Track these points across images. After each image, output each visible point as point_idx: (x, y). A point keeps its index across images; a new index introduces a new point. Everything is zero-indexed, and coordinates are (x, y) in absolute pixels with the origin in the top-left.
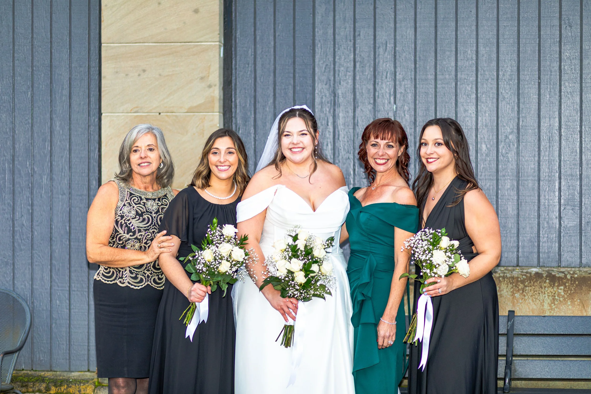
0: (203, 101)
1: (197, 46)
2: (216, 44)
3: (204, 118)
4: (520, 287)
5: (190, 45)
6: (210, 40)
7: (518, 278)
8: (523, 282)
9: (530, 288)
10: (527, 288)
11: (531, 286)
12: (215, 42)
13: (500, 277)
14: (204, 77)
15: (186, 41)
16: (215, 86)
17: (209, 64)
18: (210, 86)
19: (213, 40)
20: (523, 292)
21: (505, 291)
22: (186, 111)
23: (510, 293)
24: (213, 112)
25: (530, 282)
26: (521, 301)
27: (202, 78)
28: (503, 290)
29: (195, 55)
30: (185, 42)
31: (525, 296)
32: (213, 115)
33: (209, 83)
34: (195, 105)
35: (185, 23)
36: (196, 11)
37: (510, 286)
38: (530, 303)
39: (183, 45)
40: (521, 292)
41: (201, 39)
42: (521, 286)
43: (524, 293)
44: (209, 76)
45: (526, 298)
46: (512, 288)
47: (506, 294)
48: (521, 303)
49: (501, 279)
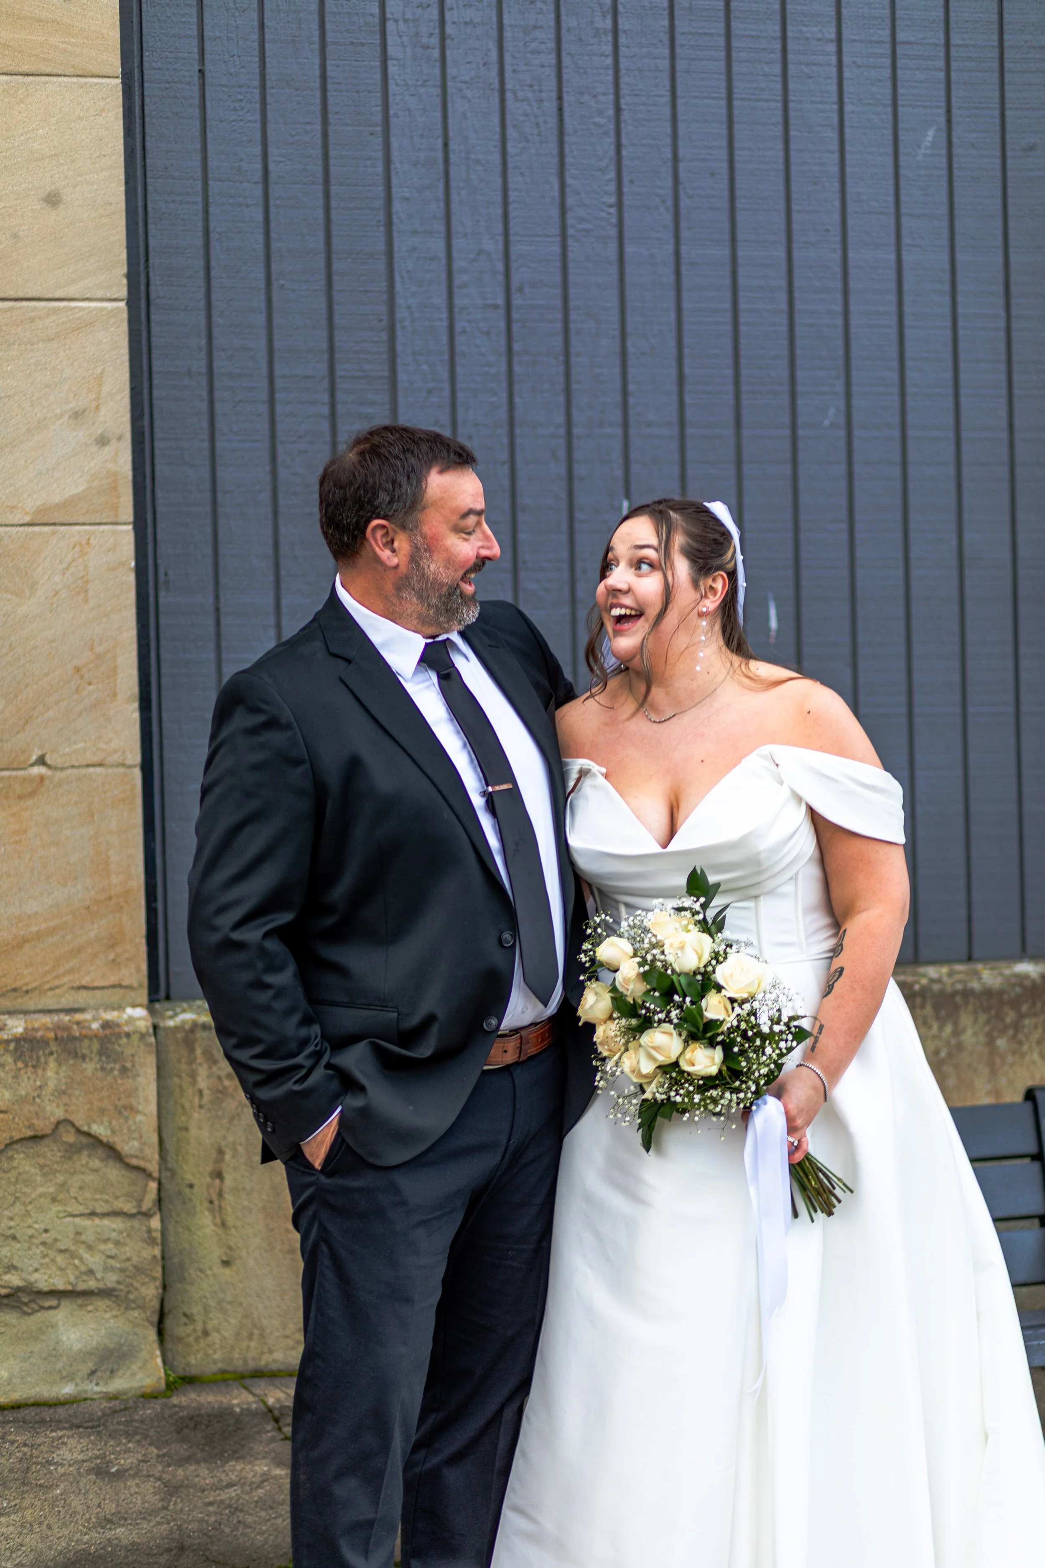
0: (81, 489)
1: (56, 310)
2: (117, 308)
3: (88, 543)
4: (1008, 1020)
5: (35, 308)
6: (100, 294)
7: (1001, 992)
8: (1015, 1004)
9: (1034, 1021)
10: (1027, 1022)
11: (1036, 1015)
12: (115, 300)
13: (955, 993)
14: (84, 411)
15: (20, 294)
16: (120, 438)
17: (99, 370)
18: (103, 441)
19: (108, 295)
20: (1016, 1032)
21: (969, 1032)
22: (27, 519)
23: (982, 1038)
24: (116, 524)
25: (1034, 1004)
26: (1010, 1059)
27: (77, 415)
28: (964, 1031)
29: (51, 340)
30: (16, 300)
31: (1020, 1043)
32: (114, 533)
33: (100, 431)
34: (57, 499)
35: (15, 236)
36: (53, 200)
37: (982, 1018)
38: (1034, 1063)
39: (12, 309)
40: (1011, 1032)
41: (71, 291)
42: (1011, 1016)
43: (1020, 1036)
44: (97, 408)
45: (1025, 1048)
46: (988, 1022)
47: (974, 1039)
48: (1012, 1065)
49: (958, 999)
